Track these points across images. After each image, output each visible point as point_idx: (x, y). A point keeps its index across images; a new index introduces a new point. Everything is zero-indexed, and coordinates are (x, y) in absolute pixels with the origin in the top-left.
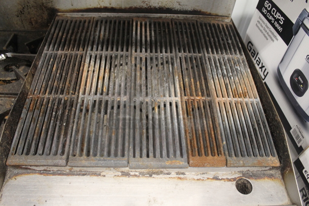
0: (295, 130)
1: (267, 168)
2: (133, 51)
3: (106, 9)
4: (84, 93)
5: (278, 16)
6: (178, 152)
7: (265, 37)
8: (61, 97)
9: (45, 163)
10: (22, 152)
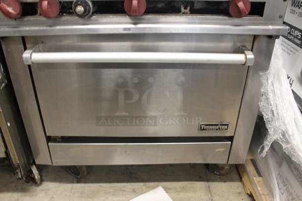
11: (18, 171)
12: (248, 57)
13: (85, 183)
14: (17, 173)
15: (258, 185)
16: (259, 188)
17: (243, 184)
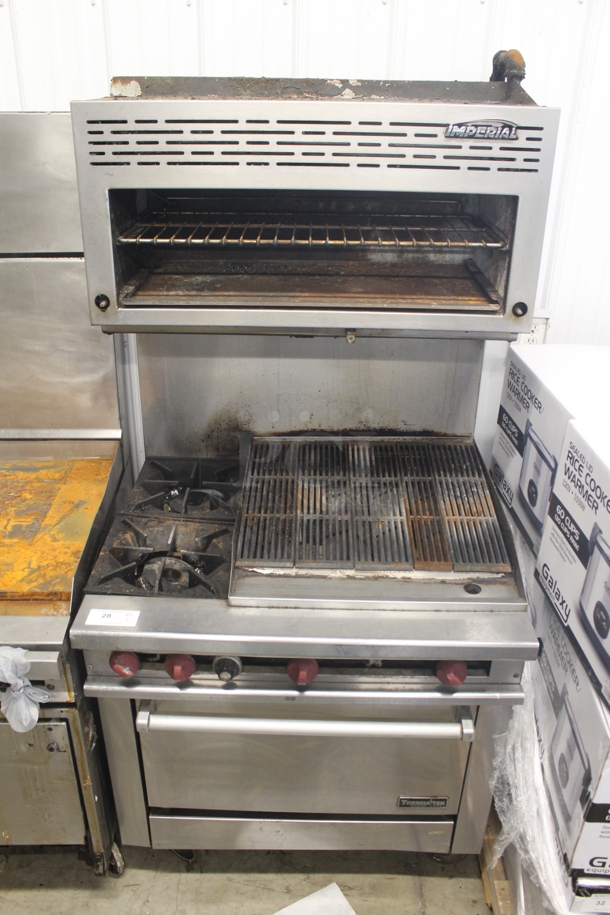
1: (500, 575)
2: (352, 476)
3: (314, 432)
4: (302, 512)
5: (514, 429)
6: (396, 557)
7: (507, 453)
8: (278, 515)
9: (273, 564)
10: (248, 557)
11: (99, 863)
12: (465, 731)
13: (201, 872)
14: (98, 866)
15: (499, 897)
16: (500, 903)
17: (482, 880)
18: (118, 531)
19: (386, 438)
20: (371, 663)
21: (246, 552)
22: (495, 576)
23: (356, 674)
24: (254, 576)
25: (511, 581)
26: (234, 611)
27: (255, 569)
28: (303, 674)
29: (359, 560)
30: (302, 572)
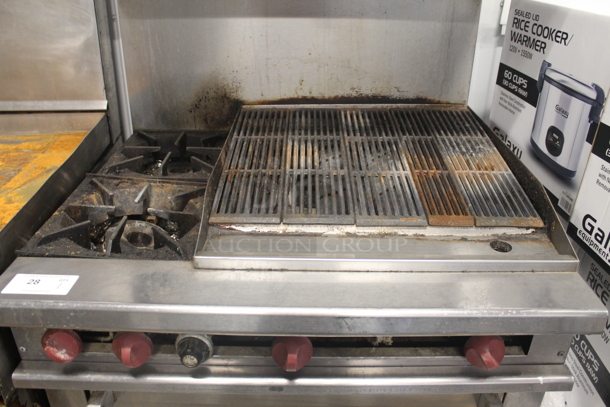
0: (563, 198)
1: (530, 231)
2: (346, 135)
3: (305, 100)
4: (292, 167)
5: (521, 81)
7: (511, 111)
8: (264, 171)
9: (255, 220)
10: (226, 212)
18: (83, 192)
19: (379, 106)
20: (379, 341)
21: (223, 207)
22: (525, 232)
23: (361, 355)
24: (233, 234)
25: (544, 237)
26: (200, 274)
27: (233, 227)
28: (292, 357)
29: (361, 214)
30: (292, 229)
